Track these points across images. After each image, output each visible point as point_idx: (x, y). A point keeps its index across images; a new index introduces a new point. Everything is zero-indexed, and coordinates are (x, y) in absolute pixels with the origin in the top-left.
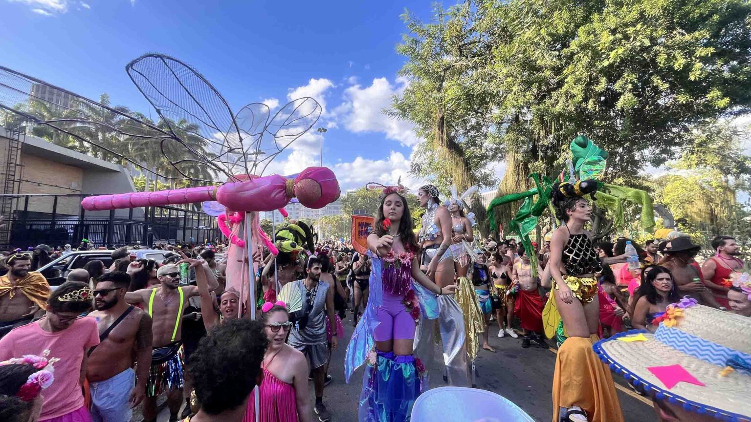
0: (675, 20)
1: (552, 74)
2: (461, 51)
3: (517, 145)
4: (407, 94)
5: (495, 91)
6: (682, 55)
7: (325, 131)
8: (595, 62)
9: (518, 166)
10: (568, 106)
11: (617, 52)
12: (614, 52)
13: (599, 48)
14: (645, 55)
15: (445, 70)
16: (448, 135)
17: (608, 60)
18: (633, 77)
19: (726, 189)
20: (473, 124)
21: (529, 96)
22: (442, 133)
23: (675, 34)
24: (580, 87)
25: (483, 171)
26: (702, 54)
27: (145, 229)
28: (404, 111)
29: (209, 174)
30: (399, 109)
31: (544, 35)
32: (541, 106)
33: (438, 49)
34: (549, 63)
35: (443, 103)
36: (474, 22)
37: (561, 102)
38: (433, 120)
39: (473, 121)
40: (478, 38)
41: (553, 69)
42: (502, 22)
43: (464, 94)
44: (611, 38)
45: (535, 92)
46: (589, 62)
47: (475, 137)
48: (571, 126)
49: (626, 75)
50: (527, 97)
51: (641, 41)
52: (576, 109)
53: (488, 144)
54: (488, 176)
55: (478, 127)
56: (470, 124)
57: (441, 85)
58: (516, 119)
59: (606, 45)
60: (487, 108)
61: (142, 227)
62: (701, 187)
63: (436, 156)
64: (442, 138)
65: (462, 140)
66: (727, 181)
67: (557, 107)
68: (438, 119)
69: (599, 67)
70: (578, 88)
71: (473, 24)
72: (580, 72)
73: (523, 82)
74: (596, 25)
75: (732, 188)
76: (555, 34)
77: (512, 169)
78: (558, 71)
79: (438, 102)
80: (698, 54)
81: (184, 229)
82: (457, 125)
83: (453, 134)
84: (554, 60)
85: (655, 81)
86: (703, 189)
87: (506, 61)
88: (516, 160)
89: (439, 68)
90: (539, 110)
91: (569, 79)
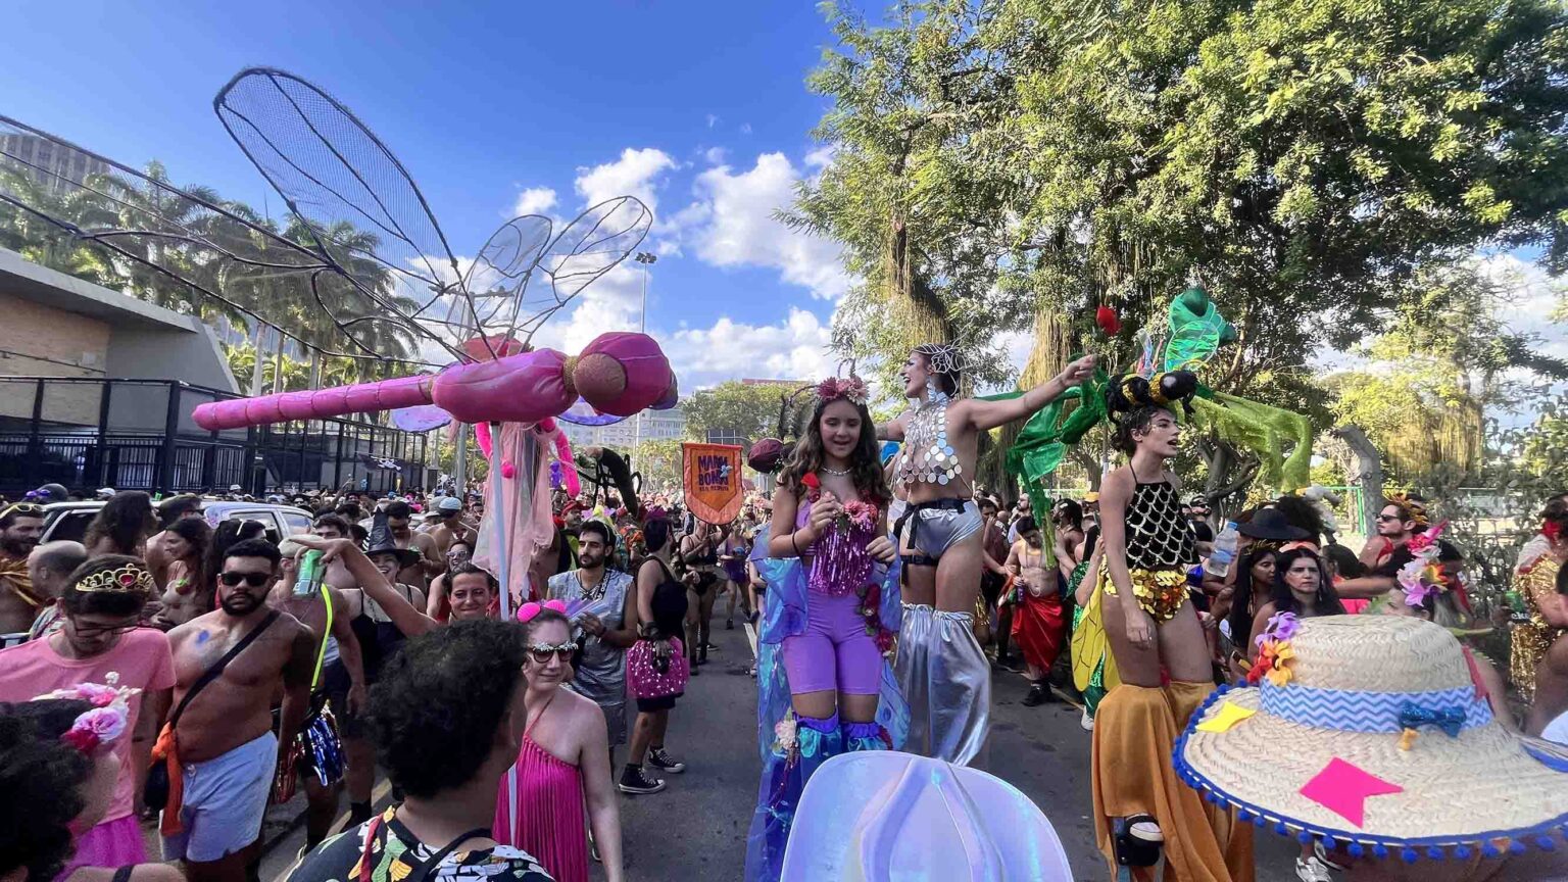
0: (1403, 32)
1: (1139, 143)
2: (946, 88)
3: (1059, 294)
4: (828, 180)
5: (1018, 176)
6: (1418, 107)
7: (653, 259)
8: (1233, 117)
9: (1059, 340)
10: (1170, 213)
11: (1282, 95)
12: (1275, 95)
13: (1244, 86)
14: (1338, 105)
15: (913, 128)
16: (914, 269)
17: (1263, 112)
18: (1313, 150)
19: (1466, 401)
20: (966, 249)
21: (1091, 187)
22: (901, 267)
23: (1403, 62)
24: (1199, 170)
25: (984, 350)
26: (1460, 106)
27: (249, 457)
28: (820, 215)
29: (397, 343)
30: (810, 210)
31: (1127, 55)
32: (1115, 211)
33: (897, 83)
34: (1133, 117)
35: (906, 198)
36: (975, 27)
37: (1157, 202)
38: (883, 237)
39: (966, 244)
40: (983, 64)
41: (1141, 131)
42: (1037, 26)
43: (952, 180)
44: (1272, 63)
45: (1103, 179)
46: (1222, 117)
47: (971, 276)
48: (1178, 254)
49: (1297, 146)
50: (1086, 190)
51: (1333, 74)
52: (1188, 220)
53: (996, 292)
54: (994, 360)
55: (975, 258)
56: (959, 249)
57: (902, 161)
58: (1060, 237)
59: (1260, 80)
60: (996, 217)
61: (242, 454)
62: (1416, 396)
63: (887, 315)
64: (901, 276)
65: (942, 282)
66: (1467, 387)
67: (1150, 212)
68: (894, 234)
69: (1243, 126)
70: (1195, 173)
71: (975, 32)
72: (1200, 136)
73: (1077, 157)
74: (1237, 37)
75: (1476, 401)
76: (1150, 55)
77: (1045, 347)
78: (1151, 135)
79: (896, 197)
80: (1450, 104)
81: (339, 460)
82: (932, 250)
83: (923, 269)
84: (1145, 111)
85: (1359, 160)
86: (1420, 400)
87: (1045, 111)
88: (1055, 329)
89: (898, 123)
90: (1110, 218)
91: (1176, 151)
